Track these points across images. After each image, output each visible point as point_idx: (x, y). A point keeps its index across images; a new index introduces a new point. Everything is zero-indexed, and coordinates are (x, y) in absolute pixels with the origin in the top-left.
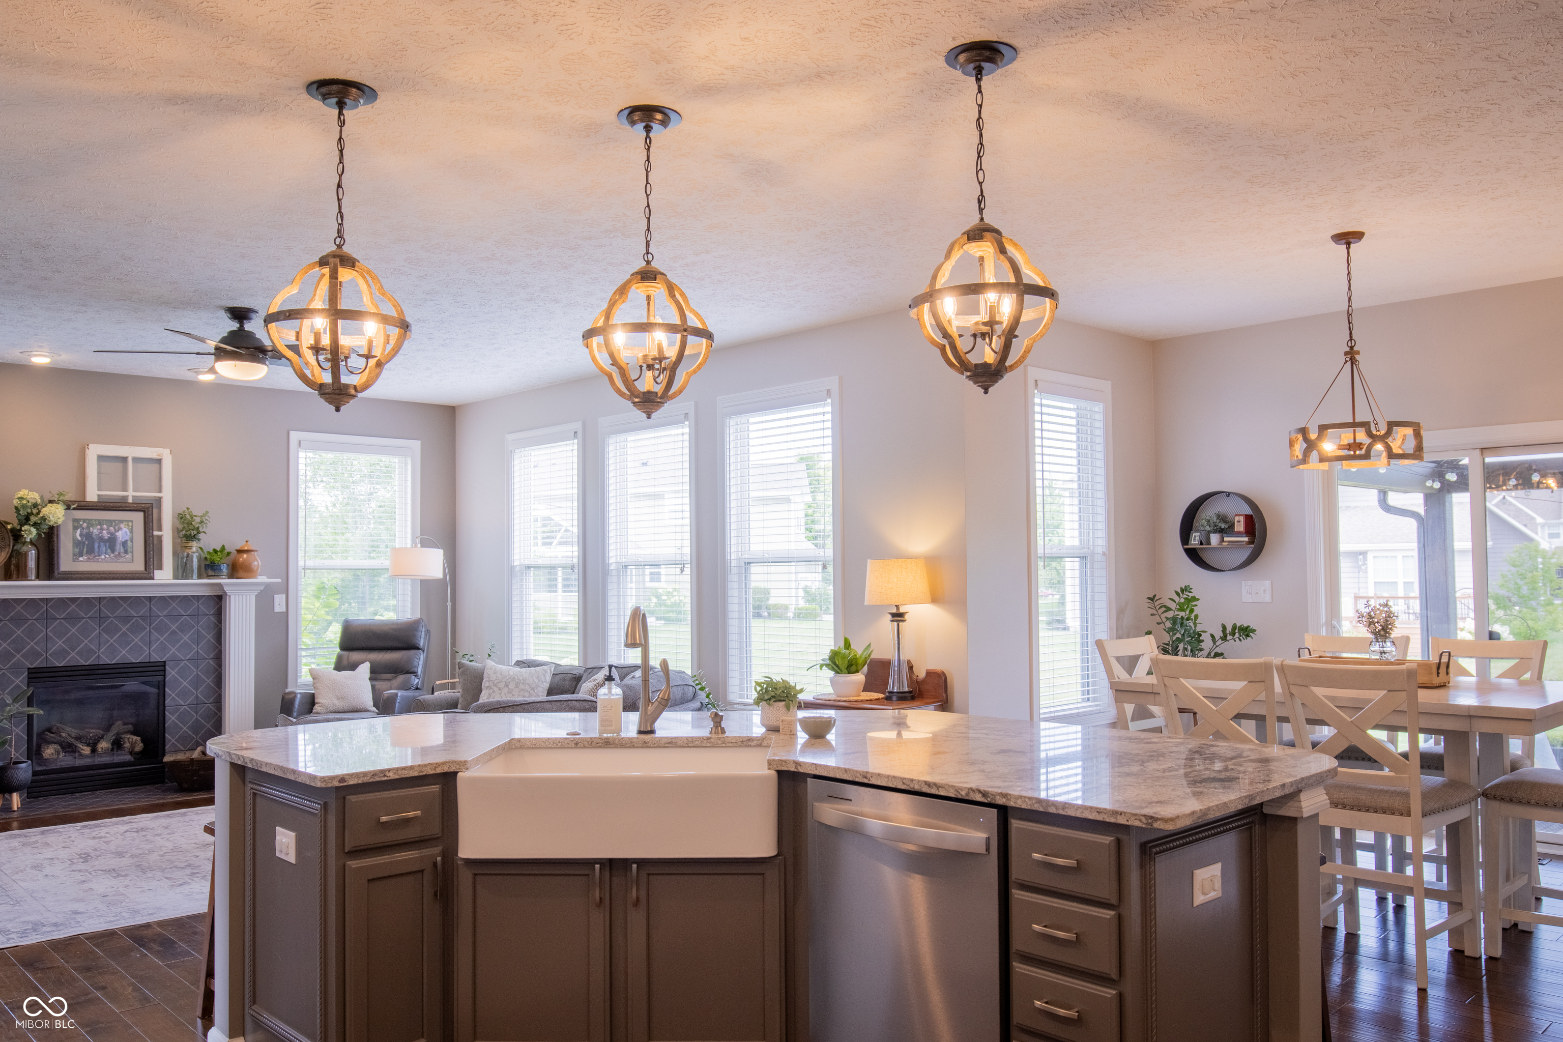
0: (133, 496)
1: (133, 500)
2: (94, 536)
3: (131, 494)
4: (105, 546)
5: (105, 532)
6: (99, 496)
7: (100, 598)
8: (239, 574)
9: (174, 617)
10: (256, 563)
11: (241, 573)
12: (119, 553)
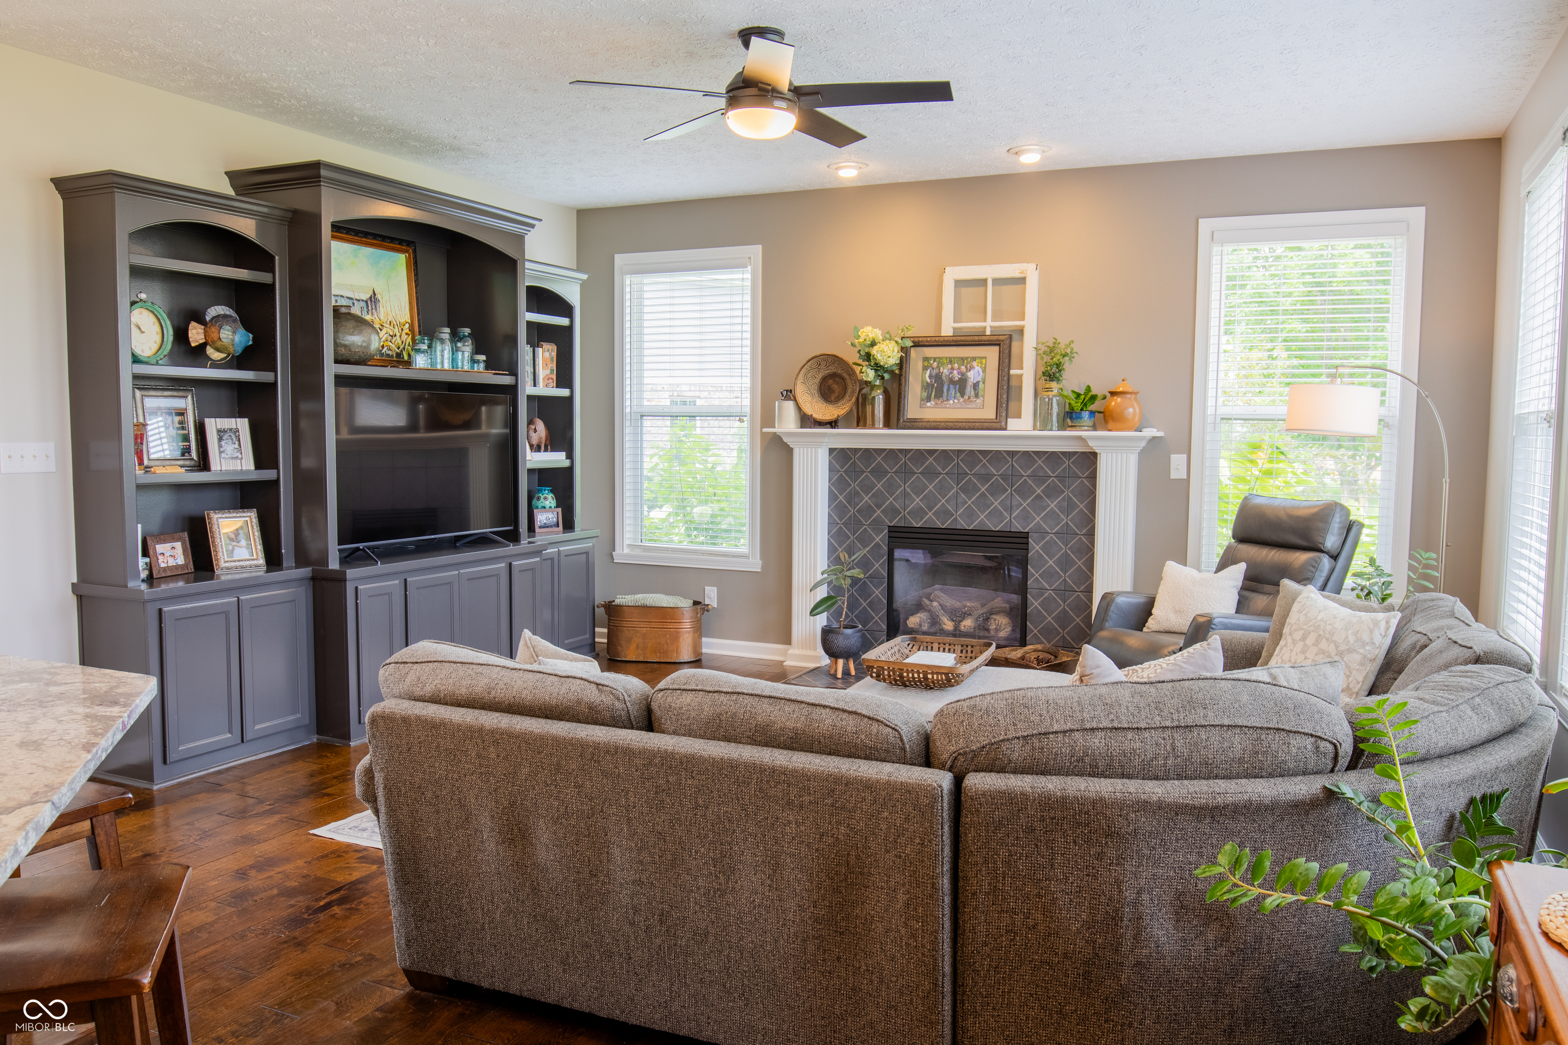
0: (991, 327)
1: (991, 331)
2: (944, 378)
3: (989, 325)
4: (955, 388)
5: (955, 372)
6: (954, 329)
7: (958, 450)
8: (1110, 427)
9: (1040, 479)
10: (1131, 410)
11: (1111, 425)
12: (969, 397)
